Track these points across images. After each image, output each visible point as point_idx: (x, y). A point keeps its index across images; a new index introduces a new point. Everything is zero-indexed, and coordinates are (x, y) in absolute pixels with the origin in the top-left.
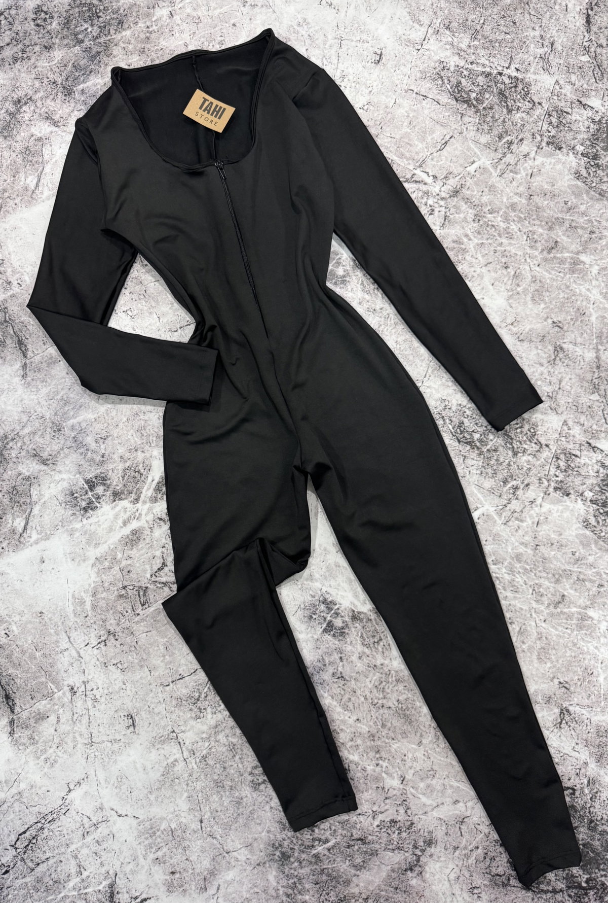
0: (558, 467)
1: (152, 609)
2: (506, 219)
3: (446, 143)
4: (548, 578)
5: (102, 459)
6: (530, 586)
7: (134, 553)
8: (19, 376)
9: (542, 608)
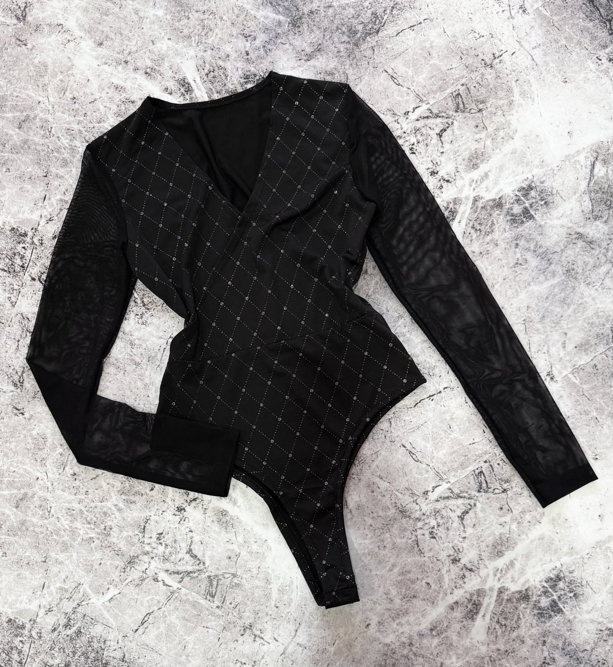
0: (22, 257)
1: (449, 91)
2: (73, 532)
4: (35, 144)
5: (518, 242)
7: (474, 146)
9: (41, 115)
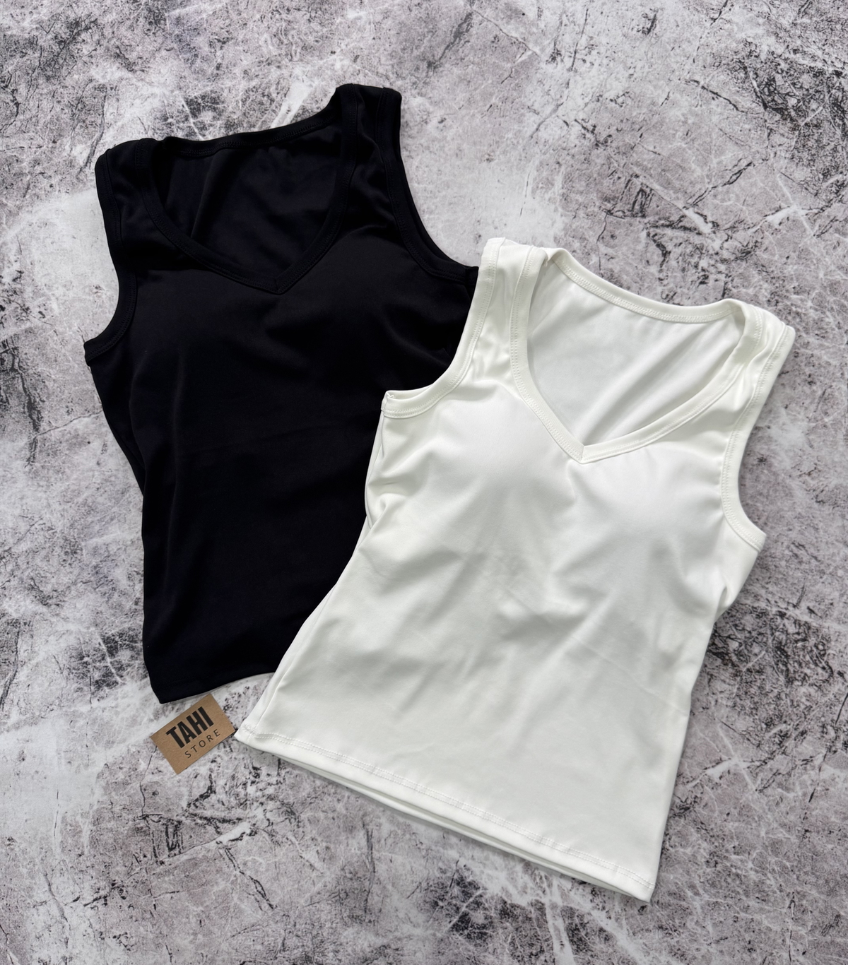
3: (740, 172)
6: (788, 895)
8: (22, 459)
